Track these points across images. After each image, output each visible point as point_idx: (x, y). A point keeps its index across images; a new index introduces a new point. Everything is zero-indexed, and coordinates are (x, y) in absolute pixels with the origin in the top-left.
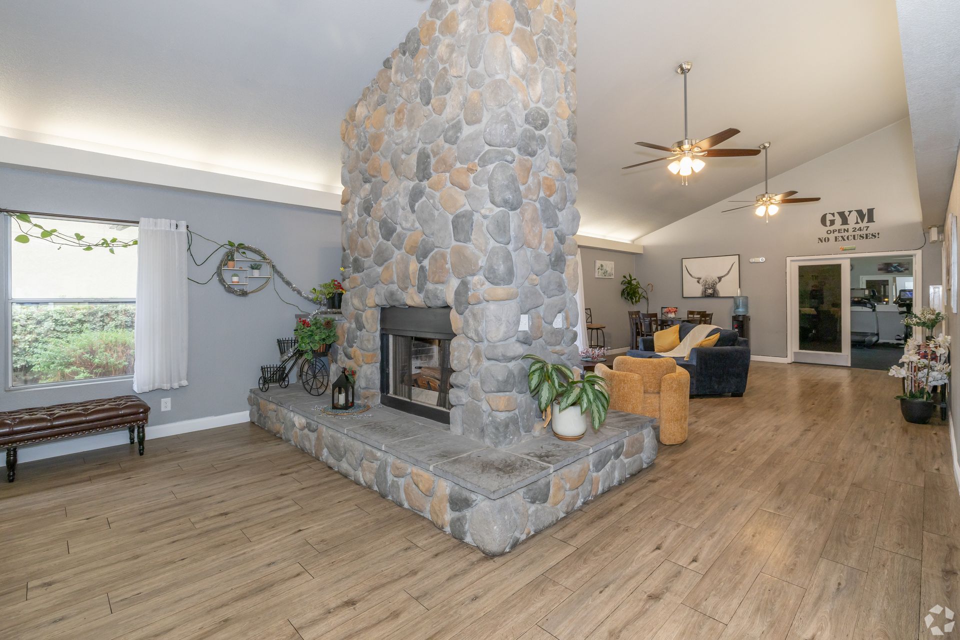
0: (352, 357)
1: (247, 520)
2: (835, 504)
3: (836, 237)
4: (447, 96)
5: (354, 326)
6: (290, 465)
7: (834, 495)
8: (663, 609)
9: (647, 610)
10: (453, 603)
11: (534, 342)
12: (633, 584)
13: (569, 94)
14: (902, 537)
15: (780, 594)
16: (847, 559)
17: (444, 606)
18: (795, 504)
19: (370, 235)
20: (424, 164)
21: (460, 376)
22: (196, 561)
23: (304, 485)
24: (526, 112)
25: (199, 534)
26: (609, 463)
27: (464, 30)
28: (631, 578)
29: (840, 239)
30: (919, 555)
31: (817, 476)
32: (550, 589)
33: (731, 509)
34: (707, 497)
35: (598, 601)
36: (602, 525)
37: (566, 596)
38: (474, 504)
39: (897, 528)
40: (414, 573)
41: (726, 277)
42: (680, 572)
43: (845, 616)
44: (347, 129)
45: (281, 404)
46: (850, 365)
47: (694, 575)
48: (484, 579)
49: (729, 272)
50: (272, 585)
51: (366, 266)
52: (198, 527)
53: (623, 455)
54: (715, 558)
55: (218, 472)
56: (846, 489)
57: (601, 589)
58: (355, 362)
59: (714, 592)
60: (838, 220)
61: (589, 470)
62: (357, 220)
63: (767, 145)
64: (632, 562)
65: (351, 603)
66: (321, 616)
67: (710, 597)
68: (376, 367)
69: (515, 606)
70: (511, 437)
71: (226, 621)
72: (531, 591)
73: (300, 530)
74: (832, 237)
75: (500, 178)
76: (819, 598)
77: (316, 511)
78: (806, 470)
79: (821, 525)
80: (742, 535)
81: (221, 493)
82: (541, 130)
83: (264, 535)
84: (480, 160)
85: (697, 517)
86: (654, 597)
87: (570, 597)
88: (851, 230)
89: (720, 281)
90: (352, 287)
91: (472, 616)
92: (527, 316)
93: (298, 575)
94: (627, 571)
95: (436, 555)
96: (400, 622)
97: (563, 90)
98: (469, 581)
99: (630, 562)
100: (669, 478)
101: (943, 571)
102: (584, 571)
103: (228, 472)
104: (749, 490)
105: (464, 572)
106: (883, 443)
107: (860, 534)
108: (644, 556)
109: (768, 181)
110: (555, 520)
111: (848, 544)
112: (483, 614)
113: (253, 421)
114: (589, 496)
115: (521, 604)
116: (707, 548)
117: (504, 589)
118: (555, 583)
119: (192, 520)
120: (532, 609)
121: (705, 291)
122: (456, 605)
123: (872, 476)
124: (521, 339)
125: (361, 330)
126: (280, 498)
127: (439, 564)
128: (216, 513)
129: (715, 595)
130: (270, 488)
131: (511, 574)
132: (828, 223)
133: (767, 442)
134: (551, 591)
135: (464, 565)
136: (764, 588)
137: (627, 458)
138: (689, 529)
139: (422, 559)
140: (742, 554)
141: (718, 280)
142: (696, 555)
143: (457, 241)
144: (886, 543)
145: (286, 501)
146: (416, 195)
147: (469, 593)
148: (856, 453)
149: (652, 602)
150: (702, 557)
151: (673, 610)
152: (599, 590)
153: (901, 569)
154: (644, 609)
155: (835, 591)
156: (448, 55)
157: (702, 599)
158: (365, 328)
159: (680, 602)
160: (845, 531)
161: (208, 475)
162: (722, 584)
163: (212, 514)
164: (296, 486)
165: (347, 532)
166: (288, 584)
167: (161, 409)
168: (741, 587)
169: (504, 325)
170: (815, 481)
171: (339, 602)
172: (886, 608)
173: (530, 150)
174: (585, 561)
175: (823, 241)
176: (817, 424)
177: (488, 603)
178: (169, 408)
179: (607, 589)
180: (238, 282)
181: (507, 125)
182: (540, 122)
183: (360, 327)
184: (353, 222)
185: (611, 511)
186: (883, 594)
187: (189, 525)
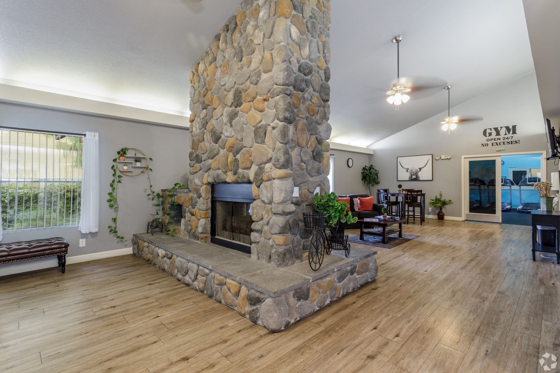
0: (194, 214)
1: (127, 311)
2: (487, 303)
3: (492, 143)
4: (252, 56)
5: (195, 196)
6: (155, 279)
7: (486, 298)
8: (376, 364)
9: (366, 365)
10: (248, 360)
11: (302, 204)
12: (358, 349)
13: (325, 55)
14: (528, 324)
15: (449, 357)
16: (493, 336)
17: (242, 361)
18: (462, 303)
19: (206, 140)
20: (238, 97)
21: (257, 224)
22: (94, 334)
23: (162, 290)
24: (299, 65)
25: (98, 319)
26: (347, 278)
27: (262, 16)
28: (357, 346)
29: (495, 144)
30: (538, 334)
31: (477, 287)
32: (307, 352)
33: (422, 306)
34: (407, 299)
35: (337, 359)
36: (341, 314)
37: (317, 356)
38: (263, 300)
39: (525, 318)
40: (225, 341)
41: (424, 168)
42: (388, 343)
43: (490, 370)
44: (193, 78)
45: (151, 242)
46: (501, 222)
47: (396, 345)
48: (267, 345)
49: (426, 165)
50: (139, 348)
51: (203, 159)
52: (98, 314)
53: (356, 273)
54: (410, 335)
55: (112, 283)
56: (495, 295)
57: (339, 352)
58: (196, 218)
59: (408, 355)
60: (494, 133)
61: (335, 281)
62: (198, 132)
63: (450, 87)
64: (359, 337)
65: (186, 359)
66: (167, 367)
67: (406, 358)
68: (208, 220)
69: (285, 361)
70: (287, 261)
71: (110, 369)
72: (295, 353)
73: (158, 316)
74: (490, 143)
75: (282, 104)
76: (474, 359)
77: (169, 305)
78: (470, 283)
79: (477, 316)
80: (427, 321)
81: (112, 295)
82: (308, 76)
83: (136, 319)
84: (271, 94)
85: (400, 310)
86: (371, 357)
87: (320, 357)
88: (502, 139)
89: (420, 170)
90: (195, 172)
91: (259, 367)
92: (298, 188)
93: (155, 342)
94: (355, 341)
95: (239, 331)
96: (215, 370)
97: (322, 52)
98: (259, 346)
99: (358, 336)
100: (384, 288)
101: (553, 344)
102: (328, 341)
103: (118, 282)
104: (433, 295)
105: (256, 341)
106: (519, 268)
107: (502, 321)
108: (366, 333)
109: (450, 109)
110: (312, 311)
111: (494, 328)
112: (265, 366)
113: (135, 253)
114: (334, 297)
115: (289, 360)
116: (405, 328)
117: (279, 352)
118: (310, 348)
119: (94, 310)
120: (295, 364)
121: (411, 177)
122: (249, 360)
123: (512, 288)
124: (294, 202)
125: (199, 198)
126: (148, 298)
127: (240, 336)
128: (109, 306)
129: (408, 356)
130: (142, 292)
131: (284, 343)
132: (488, 135)
133: (446, 267)
134: (308, 353)
135: (256, 337)
136: (439, 353)
137: (358, 275)
138: (395, 317)
139: (230, 333)
140: (427, 332)
141: (419, 170)
142: (398, 333)
143: (257, 143)
144: (518, 327)
145: (151, 299)
146: (233, 116)
147: (258, 353)
148: (502, 274)
149: (369, 360)
150: (402, 334)
151: (382, 365)
152: (338, 353)
153: (527, 342)
154: (365, 364)
155: (484, 355)
156: (253, 31)
157: (401, 358)
158: (202, 197)
159: (387, 360)
160: (492, 319)
161: (105, 284)
162: (414, 350)
163: (106, 307)
164: (158, 291)
165: (186, 317)
166: (149, 347)
167: (79, 246)
168: (425, 352)
169: (283, 193)
170: (475, 290)
171: (179, 358)
172: (516, 366)
173: (301, 87)
174: (330, 336)
175: (484, 145)
176: (478, 256)
177: (269, 360)
178: (84, 245)
179: (342, 352)
180: (127, 170)
181: (287, 73)
182: (308, 71)
183: (199, 196)
184: (196, 133)
185: (347, 306)
186: (514, 357)
187: (92, 313)
